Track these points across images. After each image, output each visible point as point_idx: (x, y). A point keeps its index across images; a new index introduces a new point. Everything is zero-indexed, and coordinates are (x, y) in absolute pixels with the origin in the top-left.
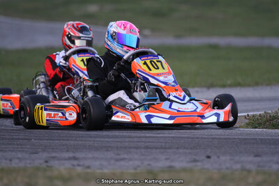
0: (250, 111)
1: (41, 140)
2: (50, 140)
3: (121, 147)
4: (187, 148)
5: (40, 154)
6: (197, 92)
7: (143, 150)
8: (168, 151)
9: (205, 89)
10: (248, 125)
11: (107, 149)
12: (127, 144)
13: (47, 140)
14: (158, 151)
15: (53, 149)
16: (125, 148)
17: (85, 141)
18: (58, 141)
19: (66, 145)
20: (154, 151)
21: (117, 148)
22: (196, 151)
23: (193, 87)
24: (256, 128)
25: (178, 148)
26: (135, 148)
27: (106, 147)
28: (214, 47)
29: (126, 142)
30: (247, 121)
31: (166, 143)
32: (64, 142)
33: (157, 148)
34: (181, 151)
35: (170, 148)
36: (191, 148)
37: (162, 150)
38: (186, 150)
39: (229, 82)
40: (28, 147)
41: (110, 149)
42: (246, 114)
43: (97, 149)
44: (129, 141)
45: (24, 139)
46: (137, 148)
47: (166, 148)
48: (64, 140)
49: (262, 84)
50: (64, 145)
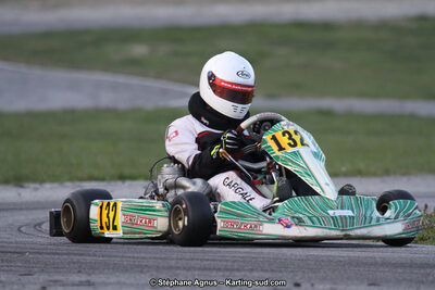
1: (40, 254)
2: (58, 254)
3: (164, 267)
4: (266, 271)
5: (36, 276)
11: (142, 269)
12: (173, 263)
13: (49, 254)
15: (58, 268)
16: (170, 268)
17: (110, 256)
18: (65, 257)
19: (78, 262)
21: (157, 268)
22: (280, 274)
25: (251, 270)
26: (184, 268)
27: (140, 266)
28: (327, 114)
29: (172, 259)
31: (234, 261)
32: (75, 258)
33: (219, 270)
34: (256, 274)
35: (239, 270)
36: (272, 270)
37: (227, 273)
39: (344, 169)
40: (19, 264)
41: (145, 270)
43: (126, 269)
44: (177, 259)
46: (188, 269)
47: (233, 270)
48: (75, 254)
49: (395, 173)
50: (74, 263)
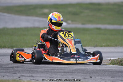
0: (112, 58)
1: (18, 68)
2: (22, 68)
3: (53, 72)
4: (82, 73)
5: (17, 74)
6: (90, 49)
7: (62, 73)
8: (74, 74)
9: (93, 47)
10: (110, 64)
11: (47, 72)
13: (21, 68)
14: (69, 74)
15: (23, 72)
16: (55, 72)
19: (29, 70)
20: (67, 74)
21: (51, 72)
22: (86, 74)
23: (88, 46)
24: (114, 65)
25: (78, 73)
26: (59, 72)
27: (46, 72)
29: (55, 70)
30: (110, 62)
31: (73, 70)
32: (28, 69)
33: (69, 73)
34: (79, 74)
35: (74, 73)
36: (84, 73)
37: (71, 74)
38: (81, 74)
39: (104, 45)
40: (12, 71)
41: (48, 73)
42: (110, 59)
43: (42, 72)
44: (57, 70)
45: (11, 67)
46: (60, 72)
47: (73, 73)
48: (28, 68)
50: (28, 70)
